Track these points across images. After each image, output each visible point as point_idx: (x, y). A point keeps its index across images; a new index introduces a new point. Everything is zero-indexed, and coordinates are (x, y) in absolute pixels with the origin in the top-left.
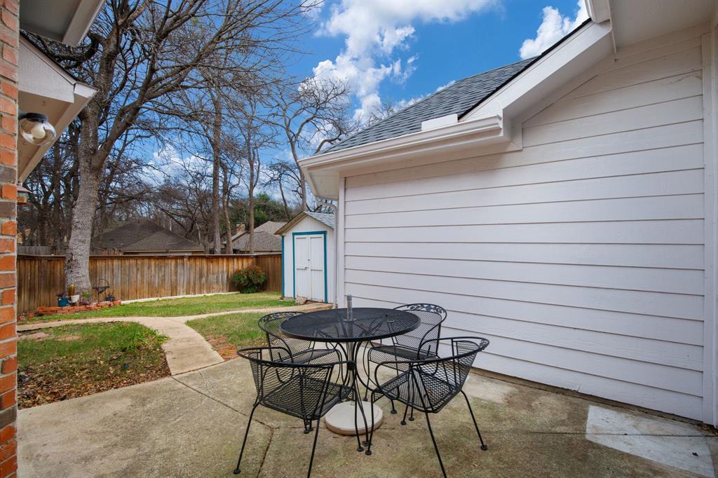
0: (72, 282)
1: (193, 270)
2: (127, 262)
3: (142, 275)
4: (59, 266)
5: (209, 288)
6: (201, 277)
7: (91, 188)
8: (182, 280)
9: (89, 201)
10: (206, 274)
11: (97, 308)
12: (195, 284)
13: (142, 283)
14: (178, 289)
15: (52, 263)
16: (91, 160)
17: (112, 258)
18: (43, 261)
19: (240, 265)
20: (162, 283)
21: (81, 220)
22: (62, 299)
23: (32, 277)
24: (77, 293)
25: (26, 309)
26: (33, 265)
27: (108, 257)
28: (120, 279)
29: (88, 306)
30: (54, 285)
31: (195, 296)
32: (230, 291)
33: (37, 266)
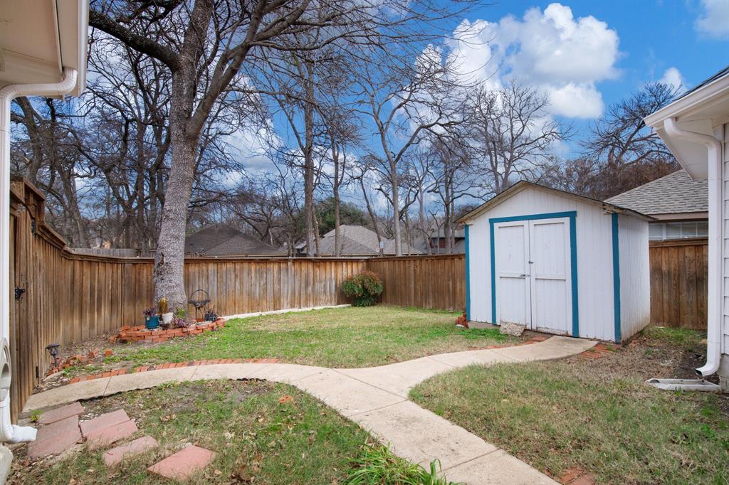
0: (163, 294)
1: (297, 278)
2: (224, 267)
3: (241, 283)
4: (145, 271)
5: (316, 299)
6: (307, 285)
7: (185, 164)
8: (286, 289)
9: (183, 182)
10: (312, 282)
11: (196, 332)
12: (300, 295)
13: (242, 293)
14: (282, 300)
15: (138, 266)
16: (185, 125)
17: (207, 261)
18: (126, 265)
19: (350, 271)
20: (264, 293)
21: (174, 208)
22: (151, 317)
23: (114, 286)
24: (170, 310)
25: (107, 328)
26: (115, 271)
27: (202, 260)
28: (215, 288)
29: (185, 330)
30: (140, 296)
31: (300, 310)
32: (339, 304)
33: (119, 271)
